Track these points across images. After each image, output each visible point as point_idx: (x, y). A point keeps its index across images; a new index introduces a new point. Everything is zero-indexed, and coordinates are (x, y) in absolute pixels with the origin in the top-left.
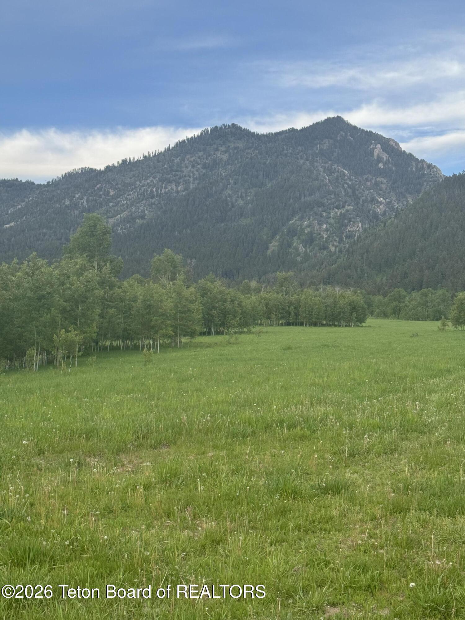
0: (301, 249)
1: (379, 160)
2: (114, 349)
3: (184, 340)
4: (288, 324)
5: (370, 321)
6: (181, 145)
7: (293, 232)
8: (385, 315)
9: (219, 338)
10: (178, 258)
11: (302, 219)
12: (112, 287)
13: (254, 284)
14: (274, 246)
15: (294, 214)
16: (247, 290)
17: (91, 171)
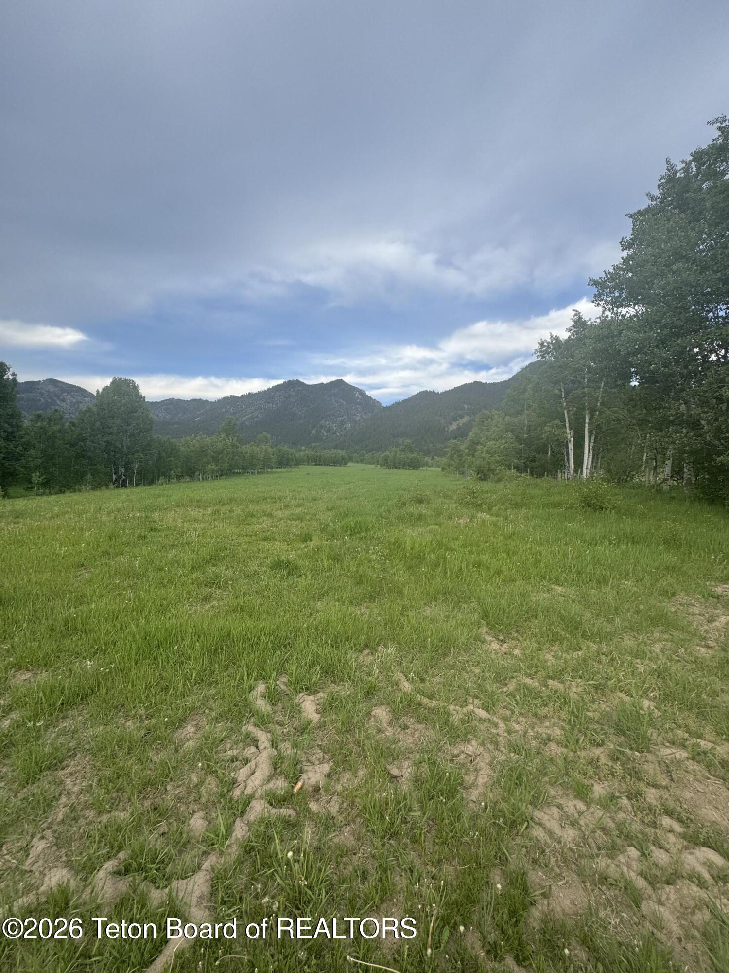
0: (325, 434)
1: (358, 398)
2: (238, 473)
3: (269, 470)
4: (316, 465)
5: (350, 464)
6: (274, 387)
7: (321, 427)
8: (357, 462)
9: (285, 470)
10: (269, 436)
11: (325, 421)
12: (237, 447)
13: (303, 448)
14: (314, 432)
15: (322, 418)
16: (301, 450)
17: (235, 397)
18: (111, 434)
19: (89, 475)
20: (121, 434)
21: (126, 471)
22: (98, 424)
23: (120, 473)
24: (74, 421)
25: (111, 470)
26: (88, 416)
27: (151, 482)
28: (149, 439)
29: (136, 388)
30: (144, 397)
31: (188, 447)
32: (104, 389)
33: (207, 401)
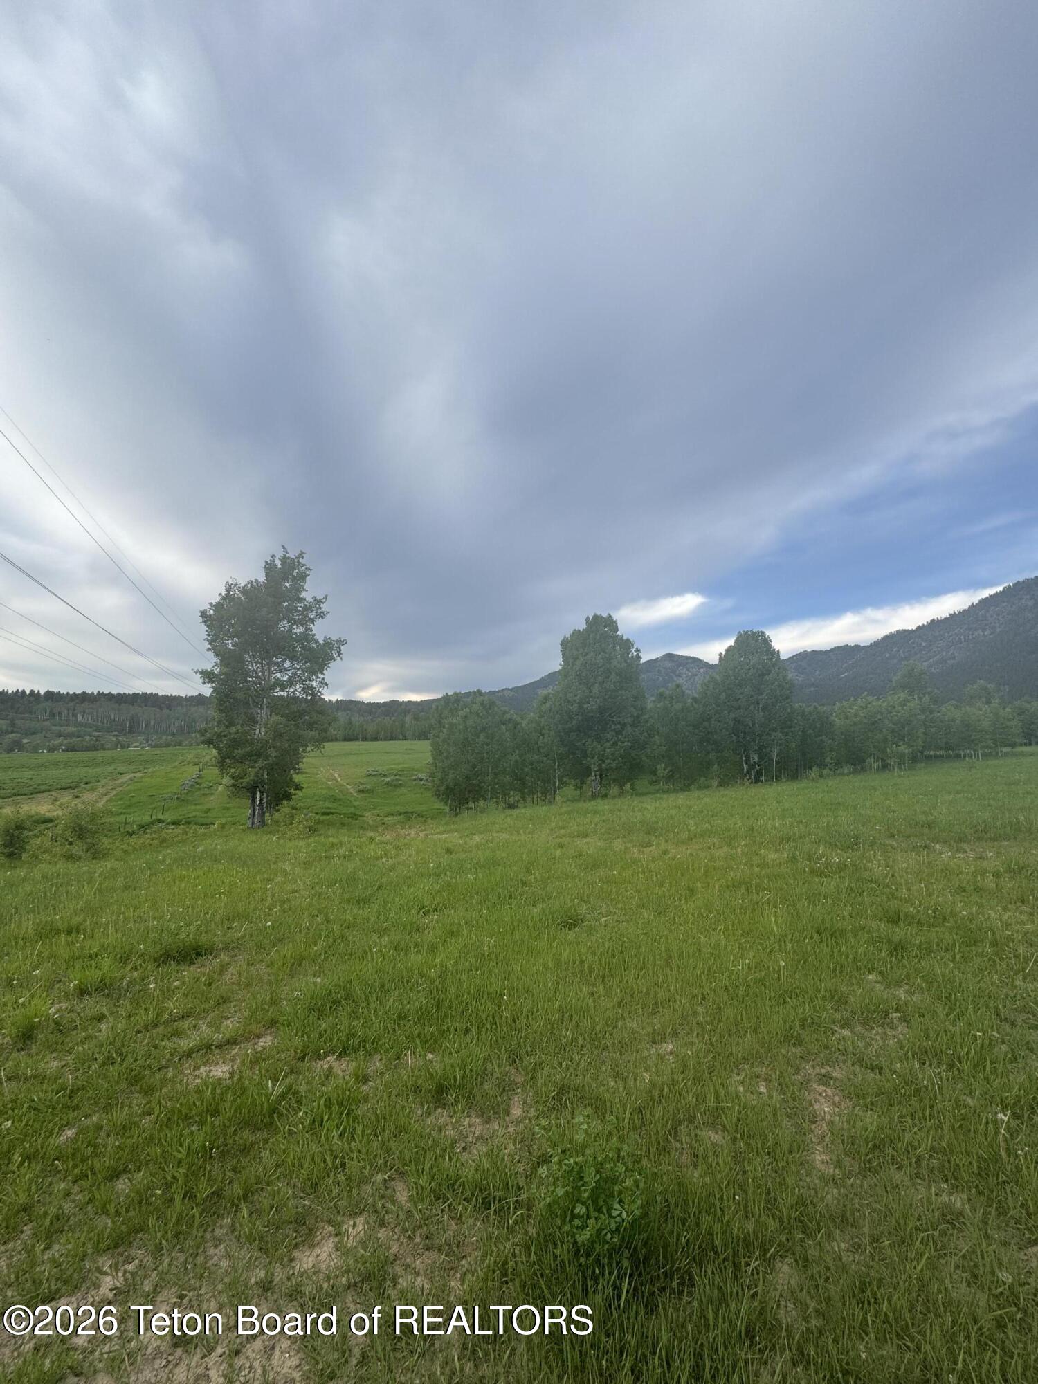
10: (991, 686)
18: (739, 708)
19: (716, 766)
20: (752, 707)
21: (761, 758)
22: (723, 696)
23: (752, 762)
24: (696, 695)
25: (741, 758)
26: (711, 687)
27: (794, 776)
28: (789, 710)
29: (767, 642)
30: (778, 651)
31: (847, 718)
32: (727, 651)
33: (857, 647)
